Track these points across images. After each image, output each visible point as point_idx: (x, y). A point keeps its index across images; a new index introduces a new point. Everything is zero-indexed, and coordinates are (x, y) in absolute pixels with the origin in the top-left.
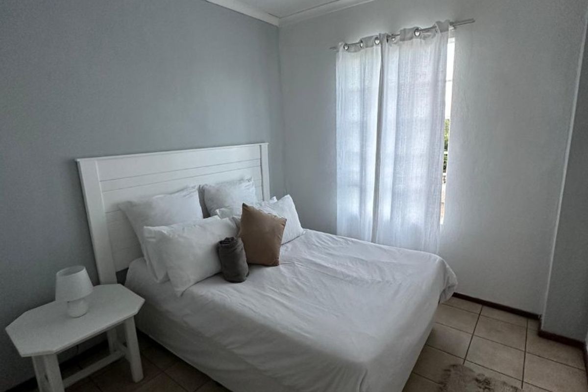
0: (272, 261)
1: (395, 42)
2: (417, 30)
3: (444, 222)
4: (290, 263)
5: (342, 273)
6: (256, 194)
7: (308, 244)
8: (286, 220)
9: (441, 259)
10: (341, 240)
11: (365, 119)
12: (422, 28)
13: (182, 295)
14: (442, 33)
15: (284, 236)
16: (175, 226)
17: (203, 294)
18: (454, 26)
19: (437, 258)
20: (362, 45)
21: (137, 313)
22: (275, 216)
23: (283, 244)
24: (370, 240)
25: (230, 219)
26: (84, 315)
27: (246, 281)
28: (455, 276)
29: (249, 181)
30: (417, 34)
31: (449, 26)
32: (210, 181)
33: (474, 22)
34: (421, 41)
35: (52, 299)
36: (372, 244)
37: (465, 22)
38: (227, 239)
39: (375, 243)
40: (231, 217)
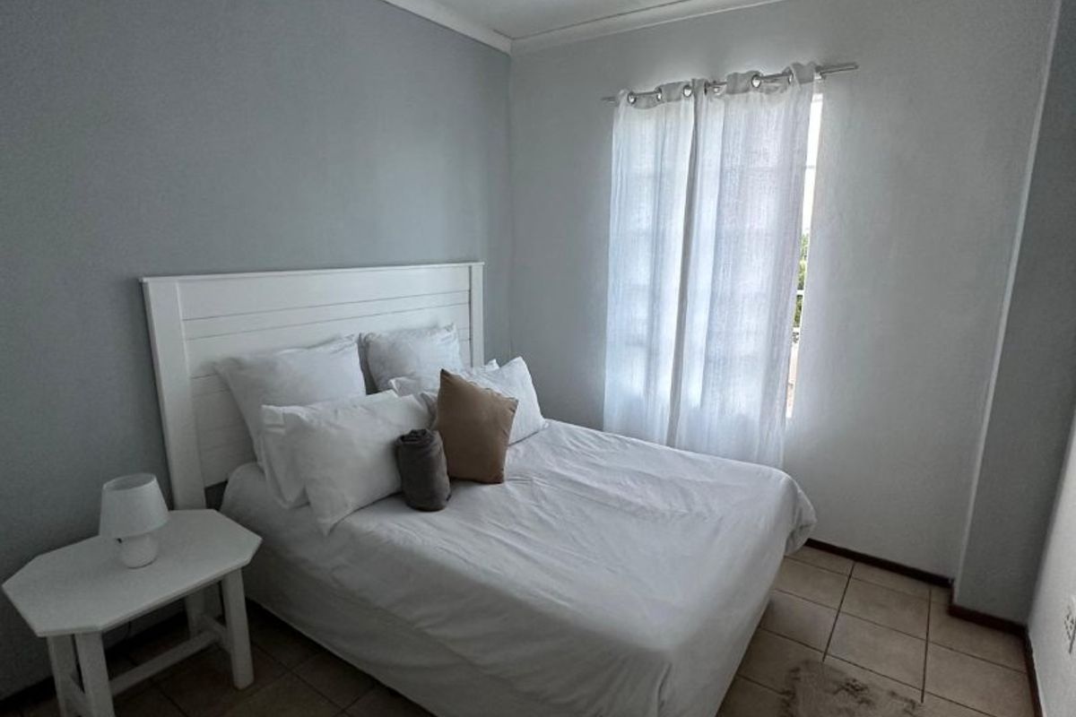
0: (491, 474)
1: (718, 94)
2: (757, 76)
3: (793, 415)
4: (523, 479)
5: (618, 499)
6: (460, 353)
7: (556, 447)
8: (517, 401)
9: (789, 477)
10: (613, 440)
11: (661, 227)
12: (765, 75)
13: (332, 531)
14: (803, 85)
15: (513, 431)
16: (319, 406)
17: (370, 530)
18: (821, 74)
19: (781, 477)
20: (659, 97)
21: (248, 562)
22: (499, 395)
23: (510, 445)
24: (665, 442)
25: (416, 397)
26: (150, 563)
27: (447, 509)
28: (812, 508)
29: (448, 330)
30: (756, 83)
31: (815, 74)
32: (380, 327)
33: (856, 67)
34: (762, 98)
35: (93, 532)
36: (668, 448)
37: (841, 67)
38: (413, 432)
39: (673, 446)
40: (419, 393)
